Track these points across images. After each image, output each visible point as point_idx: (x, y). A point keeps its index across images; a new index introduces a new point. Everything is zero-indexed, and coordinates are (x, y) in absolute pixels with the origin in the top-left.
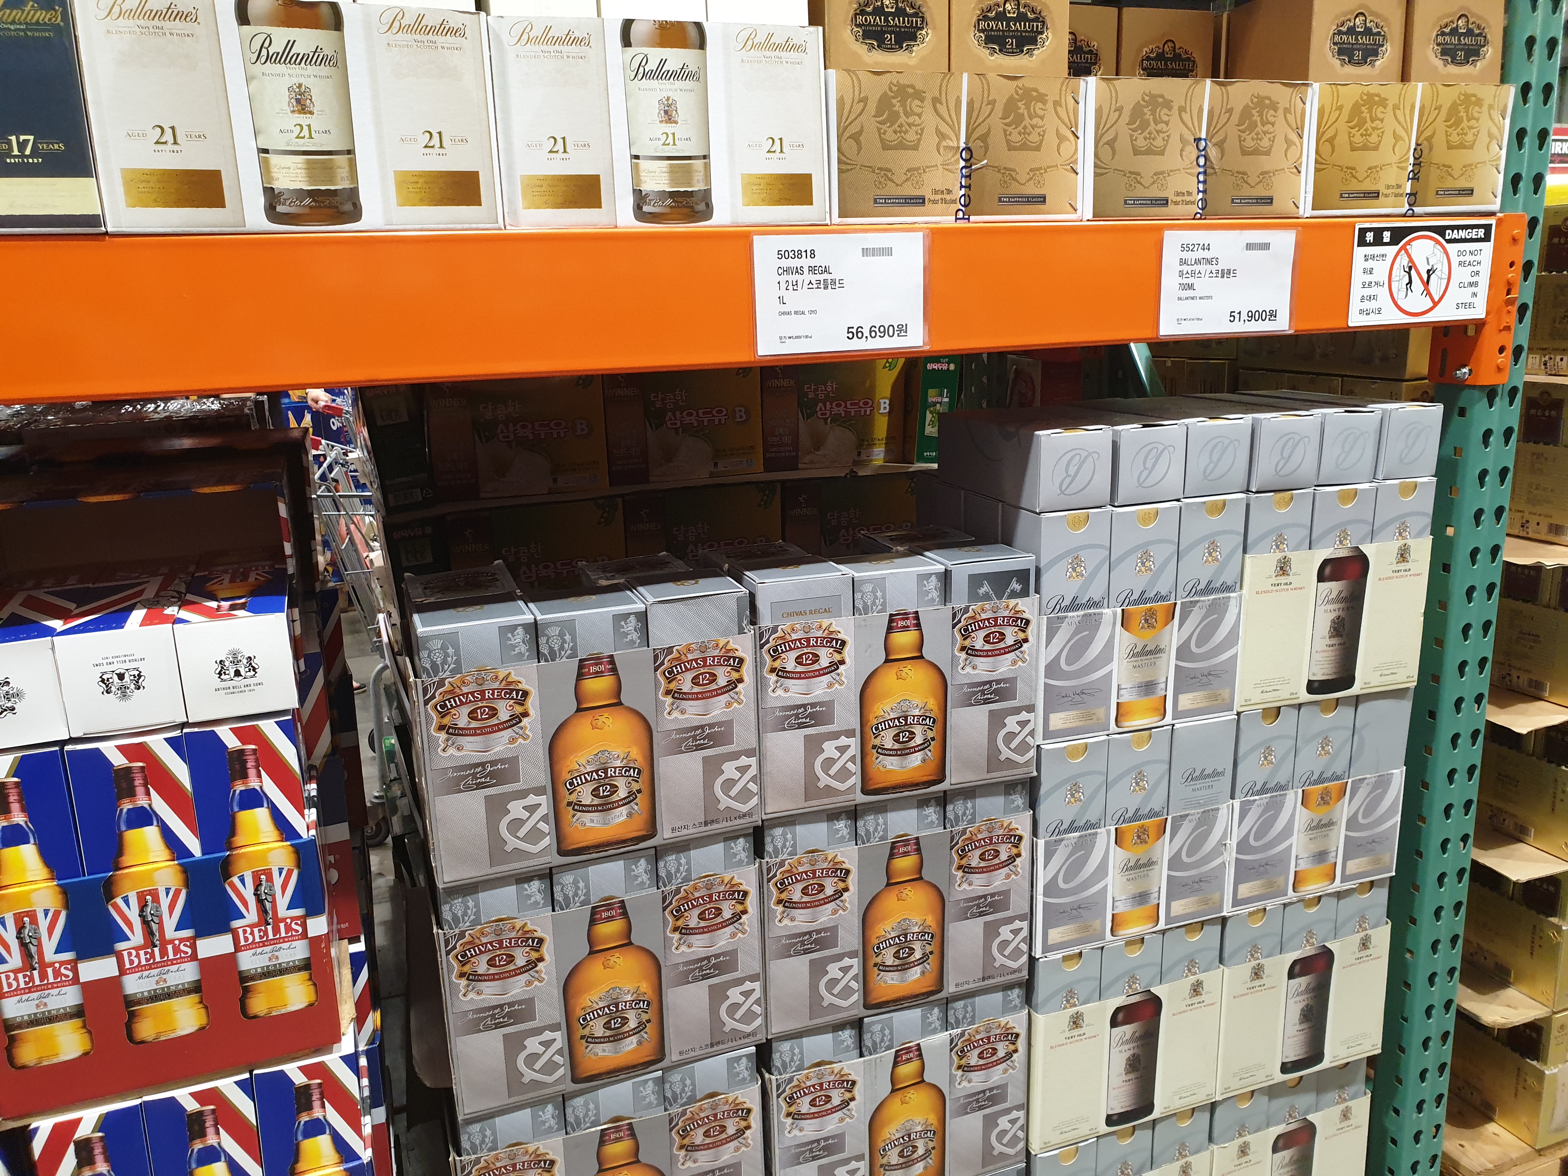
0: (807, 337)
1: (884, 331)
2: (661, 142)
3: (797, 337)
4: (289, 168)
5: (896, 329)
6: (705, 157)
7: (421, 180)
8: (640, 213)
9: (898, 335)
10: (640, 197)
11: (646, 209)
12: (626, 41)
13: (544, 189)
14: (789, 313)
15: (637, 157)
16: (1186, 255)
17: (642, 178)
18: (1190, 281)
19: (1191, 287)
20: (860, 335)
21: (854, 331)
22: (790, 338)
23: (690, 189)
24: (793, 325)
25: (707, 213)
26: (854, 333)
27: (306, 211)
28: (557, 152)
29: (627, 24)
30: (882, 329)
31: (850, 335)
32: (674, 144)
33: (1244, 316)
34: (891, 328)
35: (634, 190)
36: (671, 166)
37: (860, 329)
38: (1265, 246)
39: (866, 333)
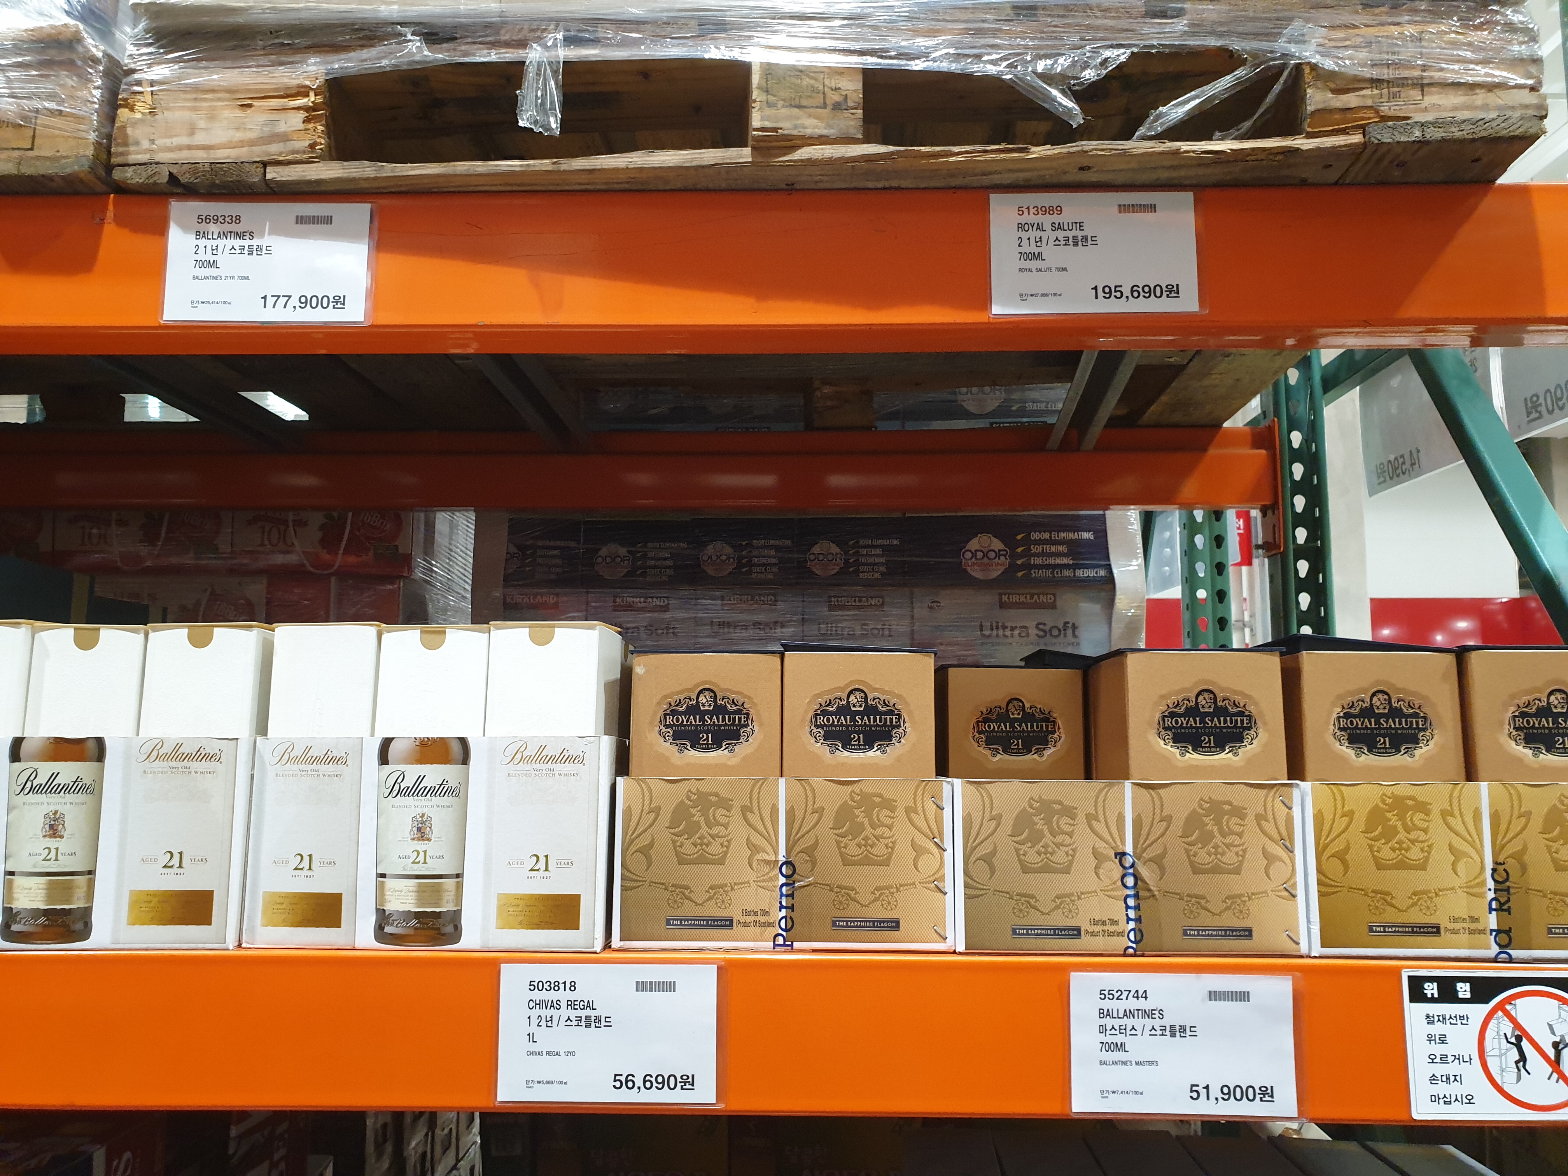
0: (561, 1082)
1: (663, 1082)
2: (411, 860)
3: (548, 1082)
4: (30, 889)
5: (679, 1080)
6: (458, 876)
7: (155, 900)
8: (380, 934)
9: (682, 1088)
10: (383, 917)
11: (388, 929)
12: (384, 760)
13: (284, 906)
14: (540, 1054)
15: (383, 876)
16: (1107, 1004)
17: (387, 897)
18: (1119, 1039)
19: (1120, 1047)
20: (630, 1084)
21: (623, 1079)
22: (539, 1082)
23: (438, 910)
24: (545, 1068)
25: (456, 935)
26: (624, 1081)
27: (39, 929)
28: (302, 869)
29: (386, 743)
30: (660, 1079)
31: (618, 1084)
32: (425, 862)
33: (1215, 1092)
34: (672, 1079)
35: (377, 910)
36: (420, 885)
37: (630, 1078)
38: (1244, 996)
39: (639, 1082)
